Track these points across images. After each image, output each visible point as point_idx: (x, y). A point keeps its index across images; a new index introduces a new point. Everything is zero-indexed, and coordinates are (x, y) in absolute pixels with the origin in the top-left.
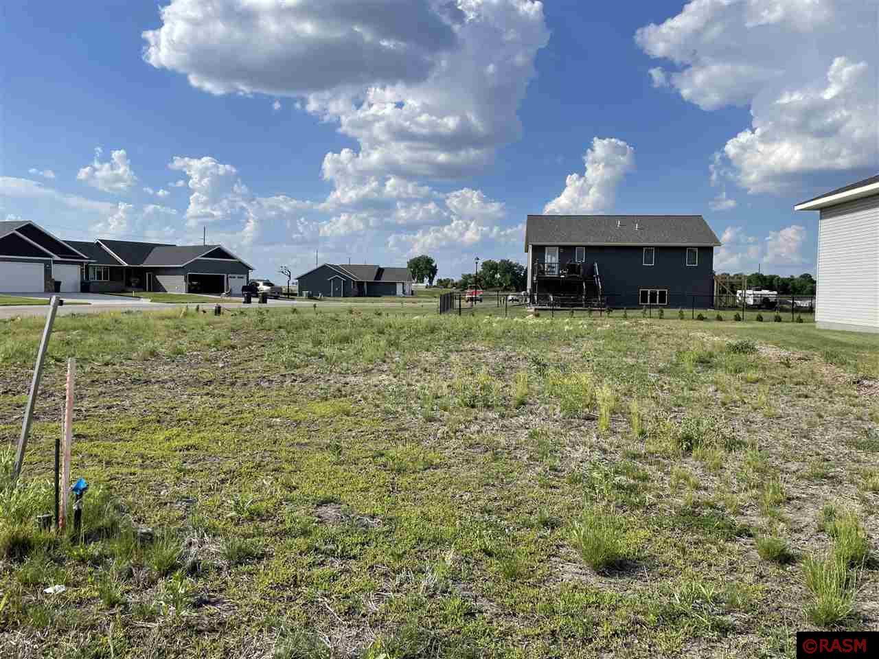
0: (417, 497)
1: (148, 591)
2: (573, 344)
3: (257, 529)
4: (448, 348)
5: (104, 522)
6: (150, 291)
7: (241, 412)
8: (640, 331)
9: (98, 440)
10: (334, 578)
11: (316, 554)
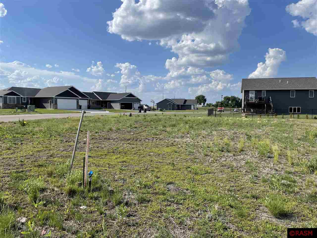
0: (203, 184)
1: (112, 210)
2: (262, 128)
3: (147, 191)
4: (212, 129)
6: (109, 108)
7: (139, 150)
9: (95, 158)
10: (174, 211)
11: (168, 202)
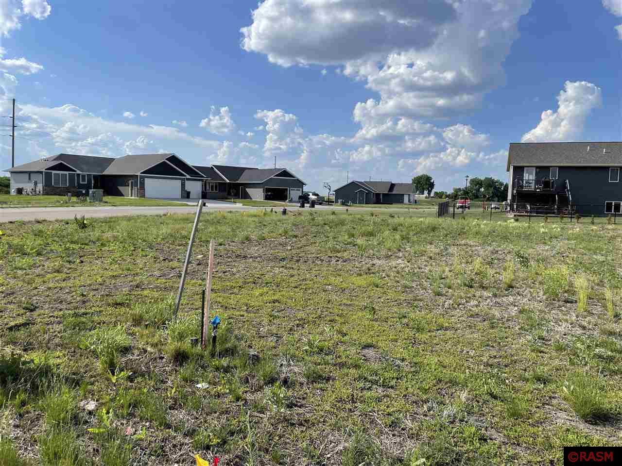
0: (434, 349)
1: (258, 393)
2: (549, 243)
3: (324, 360)
4: (447, 242)
5: (229, 345)
6: (242, 198)
7: (305, 280)
8: (606, 234)
9: (220, 293)
10: (379, 400)
11: (365, 382)
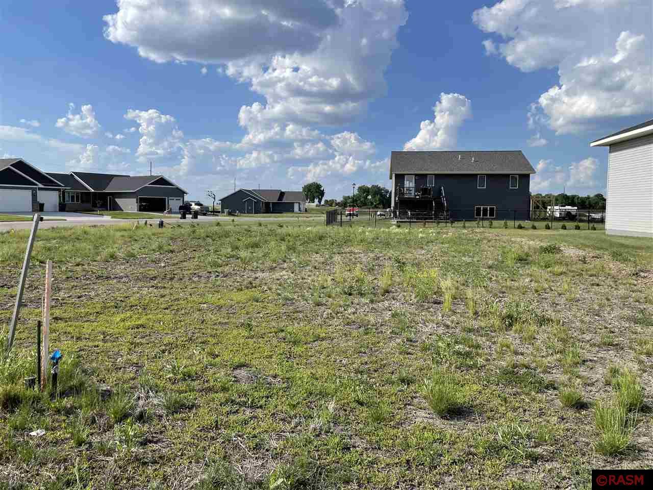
0: (308, 362)
1: (107, 433)
2: (425, 247)
3: (189, 386)
4: (332, 251)
5: (74, 382)
6: (110, 210)
7: (178, 300)
8: (475, 237)
9: (71, 321)
10: (246, 422)
11: (233, 405)
